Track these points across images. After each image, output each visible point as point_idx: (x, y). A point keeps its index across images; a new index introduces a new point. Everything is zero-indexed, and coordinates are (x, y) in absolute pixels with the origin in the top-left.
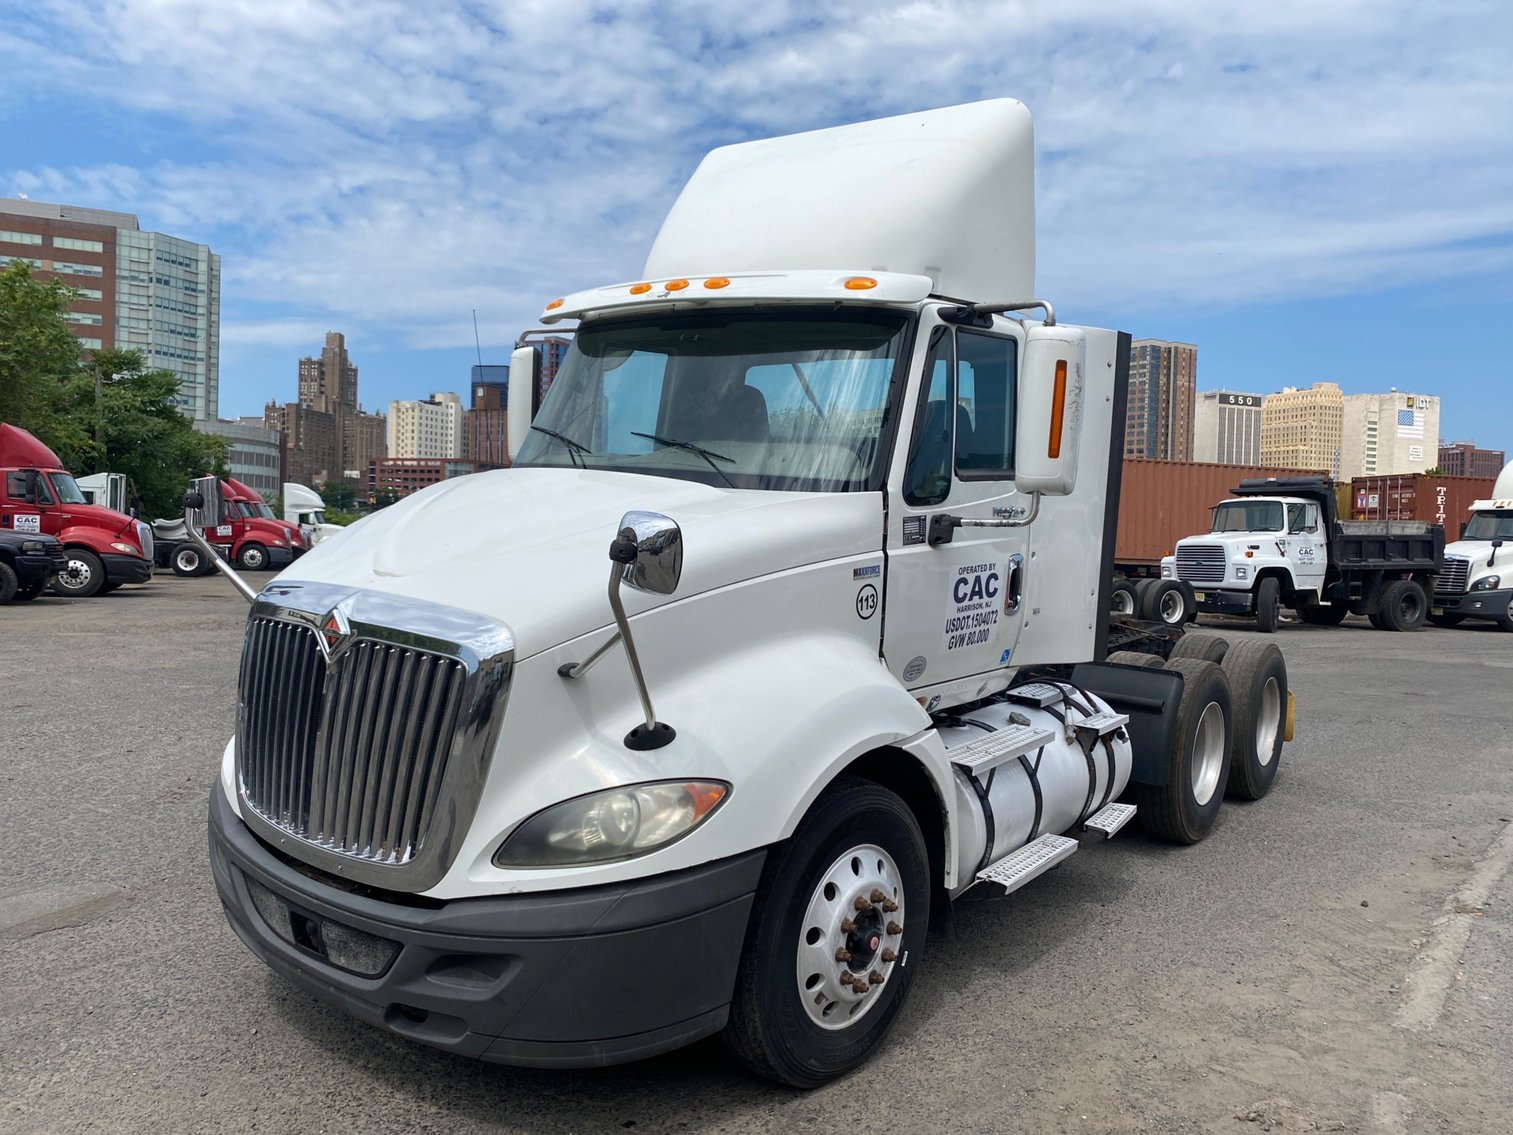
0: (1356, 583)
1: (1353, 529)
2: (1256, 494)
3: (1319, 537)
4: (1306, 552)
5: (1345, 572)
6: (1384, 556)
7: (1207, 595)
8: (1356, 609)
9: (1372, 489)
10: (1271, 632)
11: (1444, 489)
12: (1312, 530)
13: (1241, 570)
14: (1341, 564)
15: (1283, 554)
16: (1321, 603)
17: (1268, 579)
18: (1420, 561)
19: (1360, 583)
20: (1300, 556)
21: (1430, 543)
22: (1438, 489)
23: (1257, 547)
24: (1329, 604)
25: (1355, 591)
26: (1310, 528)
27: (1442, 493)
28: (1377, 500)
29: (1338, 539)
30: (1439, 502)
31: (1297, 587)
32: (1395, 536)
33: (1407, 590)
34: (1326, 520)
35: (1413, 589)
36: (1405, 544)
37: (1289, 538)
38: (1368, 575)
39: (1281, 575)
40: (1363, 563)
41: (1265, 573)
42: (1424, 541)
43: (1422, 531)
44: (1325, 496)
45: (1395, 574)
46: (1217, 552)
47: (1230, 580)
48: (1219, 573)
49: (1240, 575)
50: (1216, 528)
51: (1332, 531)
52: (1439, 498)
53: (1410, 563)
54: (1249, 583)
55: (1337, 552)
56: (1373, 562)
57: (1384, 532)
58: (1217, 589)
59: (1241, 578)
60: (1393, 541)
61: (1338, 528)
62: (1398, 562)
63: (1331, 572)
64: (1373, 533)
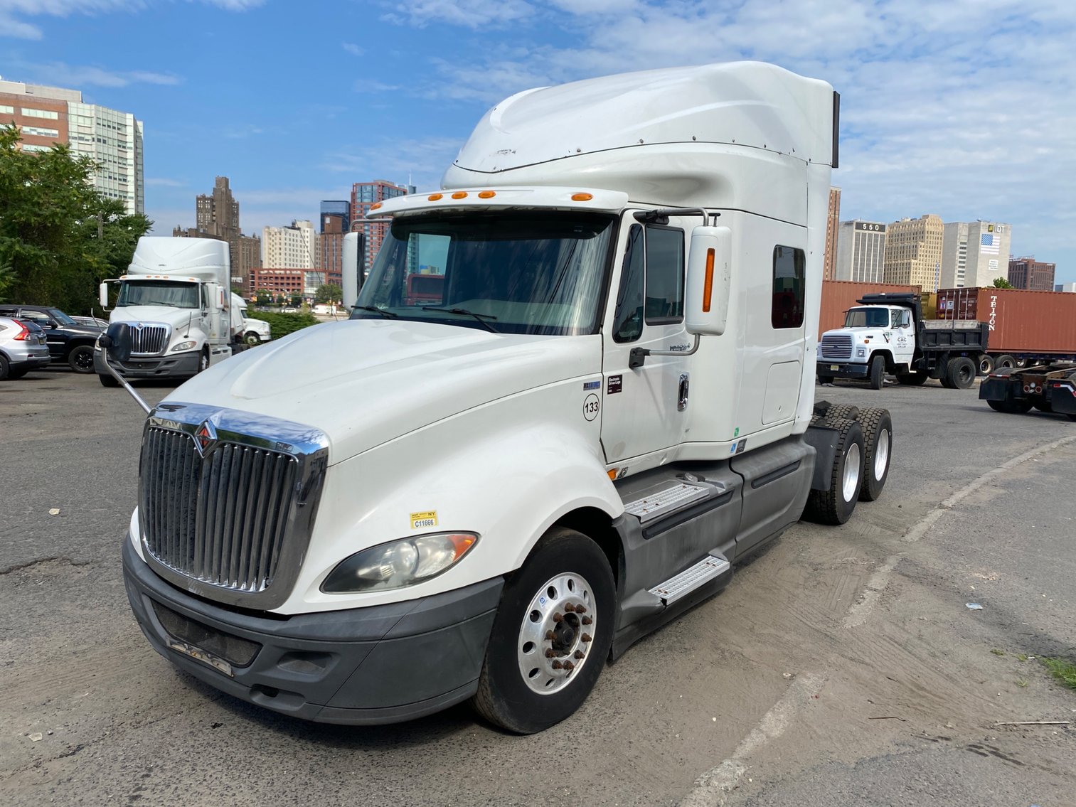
0: (932, 359)
1: (932, 325)
2: (872, 304)
3: (910, 330)
4: (902, 340)
5: (926, 352)
6: (951, 342)
7: (840, 367)
8: (931, 374)
9: (950, 297)
10: (878, 389)
11: (995, 297)
12: (905, 326)
13: (861, 351)
14: (923, 347)
15: (887, 341)
16: (910, 372)
17: (878, 356)
18: (972, 345)
19: (935, 359)
20: (898, 342)
21: (980, 334)
22: (992, 297)
23: (872, 337)
24: (915, 372)
25: (932, 364)
26: (905, 325)
27: (994, 300)
28: (953, 304)
29: (922, 332)
30: (992, 306)
31: (895, 362)
32: (958, 330)
33: (964, 363)
34: (915, 320)
35: (969, 363)
36: (963, 333)
37: (892, 331)
38: (939, 354)
39: (886, 354)
40: (937, 347)
41: (876, 353)
42: (976, 333)
43: (975, 327)
44: (915, 305)
45: (956, 353)
46: (847, 340)
47: (854, 358)
48: (848, 353)
49: (860, 354)
50: (847, 325)
51: (919, 327)
52: (992, 303)
53: (966, 346)
54: (866, 359)
55: (921, 339)
56: (943, 346)
57: (951, 327)
58: (846, 363)
59: (861, 356)
60: (956, 333)
61: (922, 325)
62: (959, 345)
63: (917, 353)
64: (944, 328)
